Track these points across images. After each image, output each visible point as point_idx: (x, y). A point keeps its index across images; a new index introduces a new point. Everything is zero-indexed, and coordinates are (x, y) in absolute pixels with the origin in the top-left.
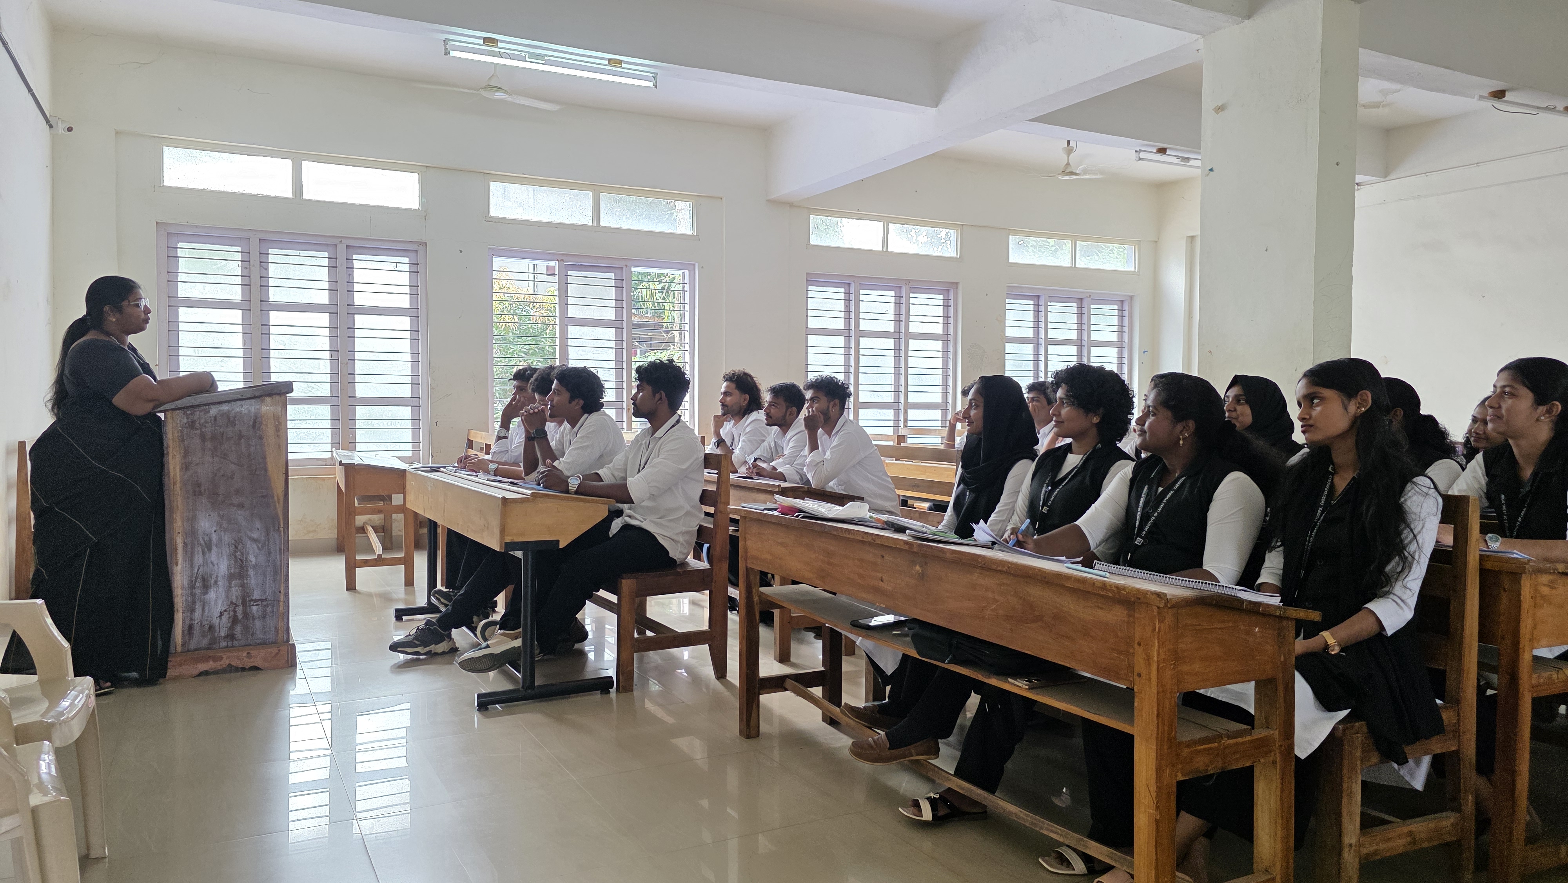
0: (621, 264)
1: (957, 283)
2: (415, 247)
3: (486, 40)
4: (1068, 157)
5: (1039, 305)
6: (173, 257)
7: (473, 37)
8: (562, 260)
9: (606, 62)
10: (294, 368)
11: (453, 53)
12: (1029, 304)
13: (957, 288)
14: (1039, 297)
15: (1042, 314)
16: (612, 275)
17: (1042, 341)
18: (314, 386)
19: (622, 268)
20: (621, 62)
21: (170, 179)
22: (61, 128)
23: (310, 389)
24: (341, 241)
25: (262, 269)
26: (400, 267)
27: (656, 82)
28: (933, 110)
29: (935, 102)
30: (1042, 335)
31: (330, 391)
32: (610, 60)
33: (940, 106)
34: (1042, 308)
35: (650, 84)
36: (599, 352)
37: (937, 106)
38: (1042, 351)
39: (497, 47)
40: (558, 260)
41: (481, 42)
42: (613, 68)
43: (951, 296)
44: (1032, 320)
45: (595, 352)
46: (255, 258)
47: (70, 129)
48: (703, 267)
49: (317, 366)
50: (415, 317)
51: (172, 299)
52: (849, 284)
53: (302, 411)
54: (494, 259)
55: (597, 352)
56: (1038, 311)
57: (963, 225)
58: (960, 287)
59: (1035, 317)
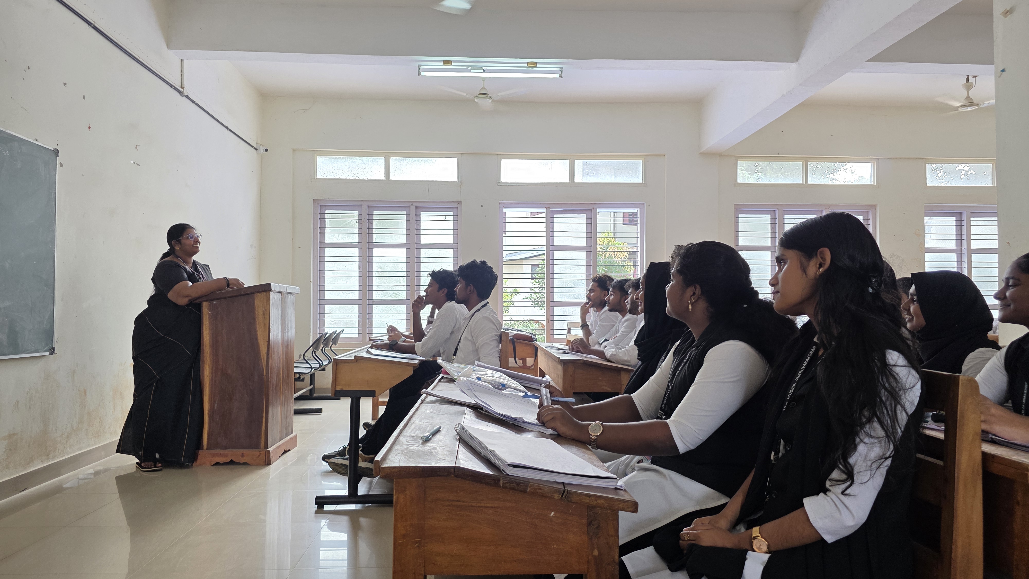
0: (590, 207)
1: (875, 206)
2: (455, 205)
3: (446, 62)
4: (968, 91)
5: (961, 220)
6: (323, 219)
7: (435, 61)
8: (549, 207)
9: (526, 65)
10: (386, 282)
11: (423, 74)
12: (952, 221)
13: (875, 210)
14: (961, 213)
15: (964, 228)
16: (585, 216)
17: (965, 251)
18: (397, 293)
19: (591, 210)
20: (536, 63)
21: (321, 174)
22: (262, 150)
23: (395, 295)
24: (412, 204)
25: (369, 223)
26: (448, 218)
27: (562, 74)
28: (794, 65)
29: (795, 57)
30: (965, 245)
31: (406, 296)
32: (528, 63)
33: (800, 61)
34: (964, 223)
35: (557, 76)
36: (575, 268)
37: (797, 61)
38: (965, 259)
39: (451, 65)
40: (546, 208)
41: (442, 63)
42: (531, 69)
43: (870, 217)
44: (955, 233)
45: (572, 268)
46: (365, 217)
47: (266, 150)
48: (649, 205)
49: (399, 281)
50: (456, 250)
51: (322, 243)
52: (775, 211)
53: (390, 308)
54: (504, 209)
55: (573, 268)
56: (961, 225)
57: (878, 159)
58: (878, 208)
59: (957, 230)
